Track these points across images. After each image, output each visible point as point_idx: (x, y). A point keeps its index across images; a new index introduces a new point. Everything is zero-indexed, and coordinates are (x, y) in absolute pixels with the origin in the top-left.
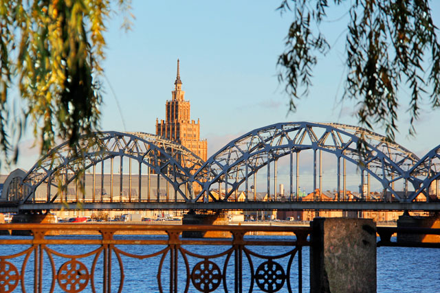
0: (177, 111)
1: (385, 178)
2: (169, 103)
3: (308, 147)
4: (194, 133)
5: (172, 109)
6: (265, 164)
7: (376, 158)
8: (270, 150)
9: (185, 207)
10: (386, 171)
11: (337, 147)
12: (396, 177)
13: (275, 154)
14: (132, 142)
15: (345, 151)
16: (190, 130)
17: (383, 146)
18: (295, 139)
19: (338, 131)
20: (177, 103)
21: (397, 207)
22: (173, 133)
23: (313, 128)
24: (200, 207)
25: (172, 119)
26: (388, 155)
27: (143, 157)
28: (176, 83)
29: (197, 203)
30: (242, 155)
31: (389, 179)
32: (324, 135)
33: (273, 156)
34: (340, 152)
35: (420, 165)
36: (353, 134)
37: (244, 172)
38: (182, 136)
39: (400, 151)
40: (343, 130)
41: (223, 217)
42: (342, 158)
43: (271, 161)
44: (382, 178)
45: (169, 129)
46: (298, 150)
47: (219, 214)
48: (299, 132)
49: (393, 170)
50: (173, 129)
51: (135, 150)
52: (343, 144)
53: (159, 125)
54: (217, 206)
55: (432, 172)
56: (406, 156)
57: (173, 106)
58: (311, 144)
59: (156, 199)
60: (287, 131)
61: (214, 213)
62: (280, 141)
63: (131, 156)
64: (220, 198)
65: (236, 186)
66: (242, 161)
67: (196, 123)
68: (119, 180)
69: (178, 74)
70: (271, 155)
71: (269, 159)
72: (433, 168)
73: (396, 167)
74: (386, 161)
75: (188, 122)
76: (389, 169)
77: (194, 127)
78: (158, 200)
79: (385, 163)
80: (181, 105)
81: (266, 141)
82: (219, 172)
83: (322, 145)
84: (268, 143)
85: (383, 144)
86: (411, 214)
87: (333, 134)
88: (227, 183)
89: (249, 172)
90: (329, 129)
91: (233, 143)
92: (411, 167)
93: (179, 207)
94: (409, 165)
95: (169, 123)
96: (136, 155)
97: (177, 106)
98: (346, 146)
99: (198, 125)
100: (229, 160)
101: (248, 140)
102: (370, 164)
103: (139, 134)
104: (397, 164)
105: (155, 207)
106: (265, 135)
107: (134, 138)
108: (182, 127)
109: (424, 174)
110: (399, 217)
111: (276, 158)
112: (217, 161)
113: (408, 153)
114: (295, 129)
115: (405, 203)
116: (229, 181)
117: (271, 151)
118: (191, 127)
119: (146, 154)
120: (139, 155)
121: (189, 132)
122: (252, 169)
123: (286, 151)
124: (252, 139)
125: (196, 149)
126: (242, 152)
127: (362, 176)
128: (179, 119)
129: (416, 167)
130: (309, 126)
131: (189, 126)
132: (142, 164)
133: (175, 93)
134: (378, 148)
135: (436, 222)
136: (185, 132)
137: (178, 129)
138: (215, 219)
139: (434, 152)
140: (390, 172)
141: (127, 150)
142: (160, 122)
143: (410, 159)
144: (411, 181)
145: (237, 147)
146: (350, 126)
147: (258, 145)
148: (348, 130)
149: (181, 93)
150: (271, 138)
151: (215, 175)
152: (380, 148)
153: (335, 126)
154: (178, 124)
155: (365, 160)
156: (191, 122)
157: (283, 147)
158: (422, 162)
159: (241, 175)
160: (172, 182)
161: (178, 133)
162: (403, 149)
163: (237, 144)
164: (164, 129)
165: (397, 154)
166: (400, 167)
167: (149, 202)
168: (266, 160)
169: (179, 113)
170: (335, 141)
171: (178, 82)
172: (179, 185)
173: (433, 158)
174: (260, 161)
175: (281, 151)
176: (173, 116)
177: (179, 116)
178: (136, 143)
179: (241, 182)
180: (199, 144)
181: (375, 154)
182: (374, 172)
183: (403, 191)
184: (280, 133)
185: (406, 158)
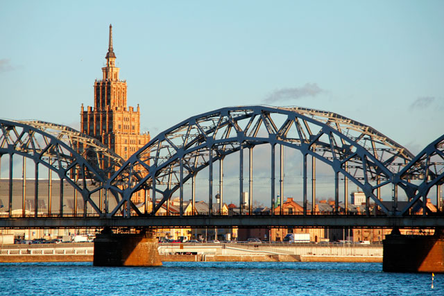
0: (109, 94)
1: (367, 182)
2: (98, 84)
3: (264, 141)
4: (133, 124)
5: (103, 91)
6: (207, 164)
7: (355, 156)
8: (213, 145)
9: (97, 223)
10: (369, 173)
11: (303, 141)
12: (382, 182)
13: (221, 150)
14: (26, 134)
15: (314, 146)
16: (127, 119)
17: (365, 139)
18: (247, 129)
19: (305, 119)
20: (109, 83)
21: (383, 222)
22: (104, 124)
23: (271, 114)
24: (119, 223)
25: (103, 106)
26: (371, 152)
27: (41, 155)
28: (107, 57)
29: (114, 218)
30: (175, 152)
31: (373, 184)
32: (286, 124)
33: (218, 154)
34: (307, 147)
35: (414, 164)
36: (325, 123)
37: (178, 175)
38: (116, 128)
39: (388, 146)
40: (311, 117)
41: (151, 237)
42: (309, 157)
43: (215, 160)
44: (363, 182)
45: (98, 119)
46: (251, 145)
47: (145, 234)
48: (252, 120)
49: (378, 172)
50: (104, 119)
51: (30, 146)
52: (311, 136)
53: (85, 113)
54: (142, 223)
55: (431, 173)
56: (396, 152)
57: (103, 88)
58: (267, 136)
59: (59, 212)
60: (236, 120)
61: (138, 232)
62: (228, 131)
63: (26, 154)
64: (146, 211)
65: (168, 194)
66: (176, 160)
67: (135, 110)
68: (8, 187)
69: (110, 45)
70: (214, 152)
71: (211, 157)
72: (432, 168)
73: (383, 168)
74: (369, 159)
75: (124, 109)
76: (373, 170)
77: (133, 116)
78: (61, 214)
79: (368, 162)
80: (114, 86)
81: (208, 132)
82: (144, 174)
83: (284, 137)
84: (210, 135)
85: (366, 136)
86: (404, 232)
87: (297, 124)
88: (155, 190)
89: (185, 176)
90: (293, 116)
91: (163, 136)
92: (402, 168)
93: (90, 223)
94: (400, 164)
95: (98, 111)
96: (31, 153)
97: (109, 88)
98: (315, 140)
99: (138, 112)
100: (157, 159)
101: (184, 131)
102: (348, 163)
103: (36, 124)
104: (383, 164)
105: (57, 223)
106: (206, 124)
107: (28, 129)
108: (117, 116)
109: (421, 177)
110: (386, 236)
111: (221, 155)
112: (142, 160)
113: (399, 149)
114: (247, 116)
115: (394, 217)
116: (157, 187)
117: (214, 147)
118: (129, 116)
119: (45, 150)
120: (35, 152)
121: (125, 123)
122: (190, 171)
123: (236, 146)
124: (188, 130)
125: (135, 146)
126: (176, 148)
127: (337, 179)
128: (112, 104)
129: (409, 167)
130: (265, 112)
131: (126, 115)
132: (40, 164)
133: (106, 70)
134: (359, 143)
135: (436, 244)
136: (120, 123)
137: (111, 118)
138: (140, 240)
139: (434, 147)
140: (374, 175)
141: (19, 145)
142: (86, 110)
143: (401, 156)
144: (403, 187)
145: (168, 141)
146: (321, 112)
147: (197, 138)
148: (317, 117)
149: (115, 70)
150: (215, 128)
151: (139, 179)
152: (361, 142)
153: (300, 112)
154: (111, 112)
155: (341, 158)
156: (127, 110)
157: (231, 141)
158: (418, 160)
159: (174, 179)
160: (80, 190)
161: (111, 123)
162: (392, 142)
163: (169, 137)
164: (92, 119)
165: (383, 150)
166: (388, 168)
167: (49, 217)
168: (207, 159)
169: (112, 97)
170: (299, 132)
171: (110, 55)
172: (90, 194)
173: (432, 155)
174: (200, 161)
175: (229, 147)
176: (103, 101)
177: (112, 101)
178: (30, 135)
179: (175, 189)
180: (139, 139)
181: (354, 149)
182: (352, 174)
183: (390, 200)
184: (227, 122)
185: (396, 155)
